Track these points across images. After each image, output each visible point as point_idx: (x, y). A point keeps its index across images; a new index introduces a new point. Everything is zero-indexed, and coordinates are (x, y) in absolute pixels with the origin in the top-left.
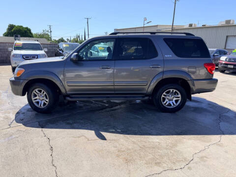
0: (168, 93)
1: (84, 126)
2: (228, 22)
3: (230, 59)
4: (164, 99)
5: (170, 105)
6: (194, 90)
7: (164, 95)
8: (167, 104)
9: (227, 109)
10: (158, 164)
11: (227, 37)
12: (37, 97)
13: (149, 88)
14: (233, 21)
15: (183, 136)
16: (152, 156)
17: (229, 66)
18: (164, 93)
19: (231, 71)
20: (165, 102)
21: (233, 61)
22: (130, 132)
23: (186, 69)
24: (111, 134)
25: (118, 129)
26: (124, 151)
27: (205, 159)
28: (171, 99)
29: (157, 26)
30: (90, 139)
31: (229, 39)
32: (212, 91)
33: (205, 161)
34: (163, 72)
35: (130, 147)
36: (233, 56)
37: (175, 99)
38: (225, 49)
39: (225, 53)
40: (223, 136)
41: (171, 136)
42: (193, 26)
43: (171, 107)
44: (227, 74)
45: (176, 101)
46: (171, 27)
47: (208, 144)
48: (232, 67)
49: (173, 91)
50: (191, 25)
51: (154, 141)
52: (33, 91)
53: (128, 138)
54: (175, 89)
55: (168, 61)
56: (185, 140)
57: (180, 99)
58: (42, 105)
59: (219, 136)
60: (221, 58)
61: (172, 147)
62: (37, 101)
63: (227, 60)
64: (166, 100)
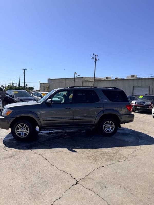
0: (106, 123)
1: (58, 147)
2: (133, 76)
3: (138, 103)
4: (105, 127)
5: (108, 131)
6: (122, 121)
7: (105, 125)
8: (106, 131)
9: (141, 133)
10: (112, 160)
11: (133, 86)
12: (20, 130)
13: (96, 121)
14: (136, 76)
15: (121, 147)
16: (107, 157)
17: (138, 107)
18: (105, 124)
19: (140, 111)
20: (105, 130)
21: (140, 103)
22: (89, 148)
23: (116, 109)
24: (78, 149)
25: (81, 146)
26: (91, 156)
27: (135, 156)
28: (109, 127)
29: (83, 77)
30: (67, 153)
31: (135, 88)
32: (132, 122)
33: (135, 157)
34: (103, 111)
35: (93, 154)
36: (139, 101)
37: (111, 127)
38: (133, 95)
39: (134, 99)
40: (142, 146)
41: (114, 148)
42: (109, 78)
43: (109, 133)
44: (137, 113)
45: (112, 129)
46: (93, 79)
47: (135, 150)
48: (140, 108)
49: (110, 122)
50: (107, 78)
51: (105, 150)
52: (17, 125)
53: (89, 150)
54: (111, 121)
55: (106, 104)
56: (122, 149)
57: (114, 127)
58: (23, 136)
59: (140, 146)
60: (132, 101)
61: (116, 153)
62: (19, 132)
63: (136, 103)
64: (106, 128)
